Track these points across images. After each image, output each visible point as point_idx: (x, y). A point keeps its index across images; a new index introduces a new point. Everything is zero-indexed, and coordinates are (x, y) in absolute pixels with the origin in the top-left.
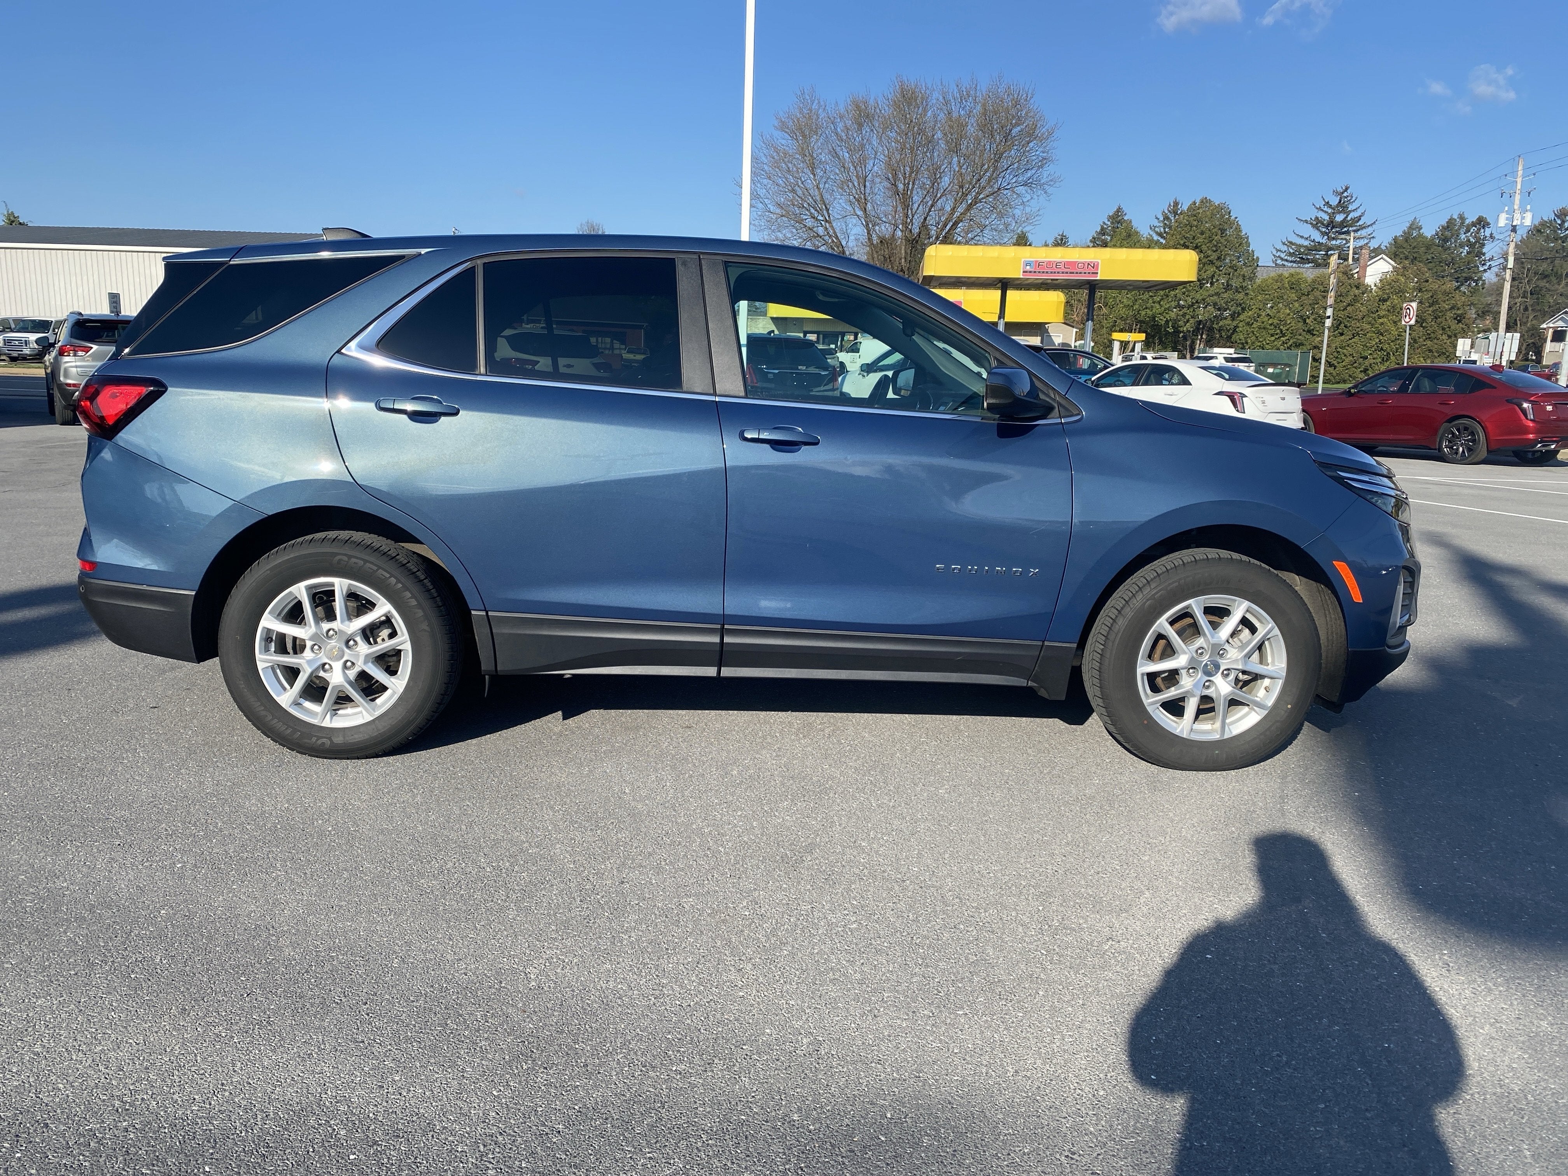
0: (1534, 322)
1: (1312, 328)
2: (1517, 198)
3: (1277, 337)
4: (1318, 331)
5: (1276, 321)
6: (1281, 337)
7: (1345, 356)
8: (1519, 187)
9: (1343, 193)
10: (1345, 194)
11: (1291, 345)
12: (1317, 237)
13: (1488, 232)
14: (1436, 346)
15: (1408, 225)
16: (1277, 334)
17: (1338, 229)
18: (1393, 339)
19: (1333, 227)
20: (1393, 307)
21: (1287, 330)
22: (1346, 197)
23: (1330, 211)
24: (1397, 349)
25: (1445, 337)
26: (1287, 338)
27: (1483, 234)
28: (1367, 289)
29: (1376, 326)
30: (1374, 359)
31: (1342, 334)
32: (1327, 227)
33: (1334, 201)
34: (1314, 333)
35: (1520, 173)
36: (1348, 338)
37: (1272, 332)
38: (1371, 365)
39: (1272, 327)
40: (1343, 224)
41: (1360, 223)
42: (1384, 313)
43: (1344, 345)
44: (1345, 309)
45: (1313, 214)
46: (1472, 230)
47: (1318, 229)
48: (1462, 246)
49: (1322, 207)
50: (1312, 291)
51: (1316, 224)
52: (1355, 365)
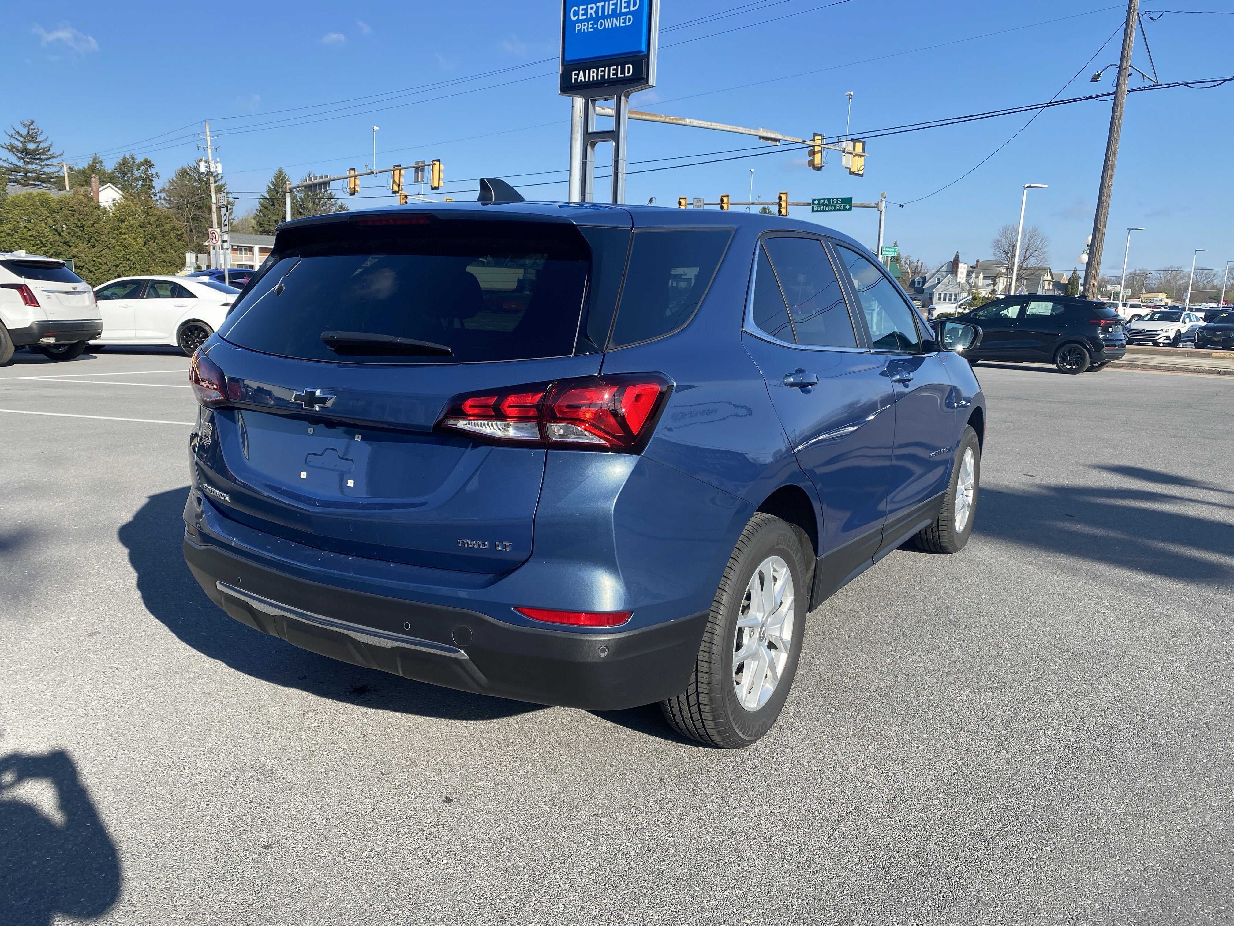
0: (198, 241)
1: (68, 240)
2: (210, 151)
3: (38, 247)
4: (73, 243)
5: (35, 234)
6: (41, 247)
7: (101, 264)
8: (209, 144)
9: (29, 126)
10: (32, 127)
11: (52, 254)
12: (16, 161)
13: (154, 171)
14: (168, 258)
15: (91, 159)
16: (38, 245)
17: (31, 156)
18: (136, 251)
19: (27, 153)
20: (131, 226)
21: (47, 241)
22: (34, 129)
23: (22, 139)
24: (140, 260)
25: (173, 251)
26: (48, 248)
27: (150, 172)
28: (105, 211)
29: (121, 241)
30: (124, 267)
31: (94, 247)
32: (22, 152)
33: (24, 132)
34: (71, 244)
35: (208, 134)
36: (100, 249)
37: (33, 242)
38: (122, 272)
39: (32, 238)
40: (34, 152)
41: (50, 153)
42: (124, 231)
43: (98, 255)
44: (93, 226)
45: (8, 141)
46: (142, 169)
47: (13, 153)
48: (137, 179)
49: (14, 135)
50: (61, 209)
51: (12, 149)
52: (110, 272)
